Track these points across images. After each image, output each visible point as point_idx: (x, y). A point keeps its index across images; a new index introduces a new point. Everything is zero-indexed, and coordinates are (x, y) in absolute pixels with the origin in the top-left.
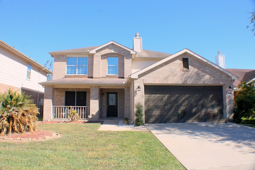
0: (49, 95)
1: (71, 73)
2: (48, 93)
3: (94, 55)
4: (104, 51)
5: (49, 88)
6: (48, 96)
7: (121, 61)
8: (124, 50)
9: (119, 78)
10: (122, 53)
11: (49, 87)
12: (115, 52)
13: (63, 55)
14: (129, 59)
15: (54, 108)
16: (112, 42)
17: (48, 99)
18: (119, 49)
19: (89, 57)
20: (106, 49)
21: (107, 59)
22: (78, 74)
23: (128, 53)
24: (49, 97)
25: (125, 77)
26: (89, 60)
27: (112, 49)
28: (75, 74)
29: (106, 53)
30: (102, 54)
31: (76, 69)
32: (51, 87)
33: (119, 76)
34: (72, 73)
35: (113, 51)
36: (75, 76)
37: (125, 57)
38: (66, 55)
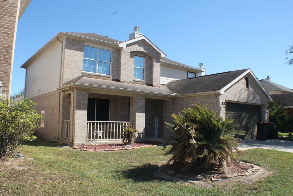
0: (83, 104)
1: (88, 70)
2: (81, 101)
3: (122, 50)
4: (133, 46)
5: (84, 93)
6: (81, 106)
7: (149, 64)
8: (154, 51)
9: (147, 84)
10: (151, 54)
11: (84, 91)
12: (145, 51)
13: (79, 41)
14: (158, 63)
15: (88, 123)
16: (143, 38)
17: (83, 109)
18: (148, 47)
19: (113, 51)
20: (135, 44)
21: (134, 58)
22: (98, 73)
23: (157, 55)
24: (83, 108)
25: (154, 85)
26: (114, 55)
27: (142, 46)
28: (94, 73)
29: (136, 50)
30: (131, 51)
31: (96, 66)
32: (87, 91)
33: (147, 83)
34: (90, 70)
35: (142, 50)
36: (94, 75)
37: (154, 60)
38: (84, 42)
